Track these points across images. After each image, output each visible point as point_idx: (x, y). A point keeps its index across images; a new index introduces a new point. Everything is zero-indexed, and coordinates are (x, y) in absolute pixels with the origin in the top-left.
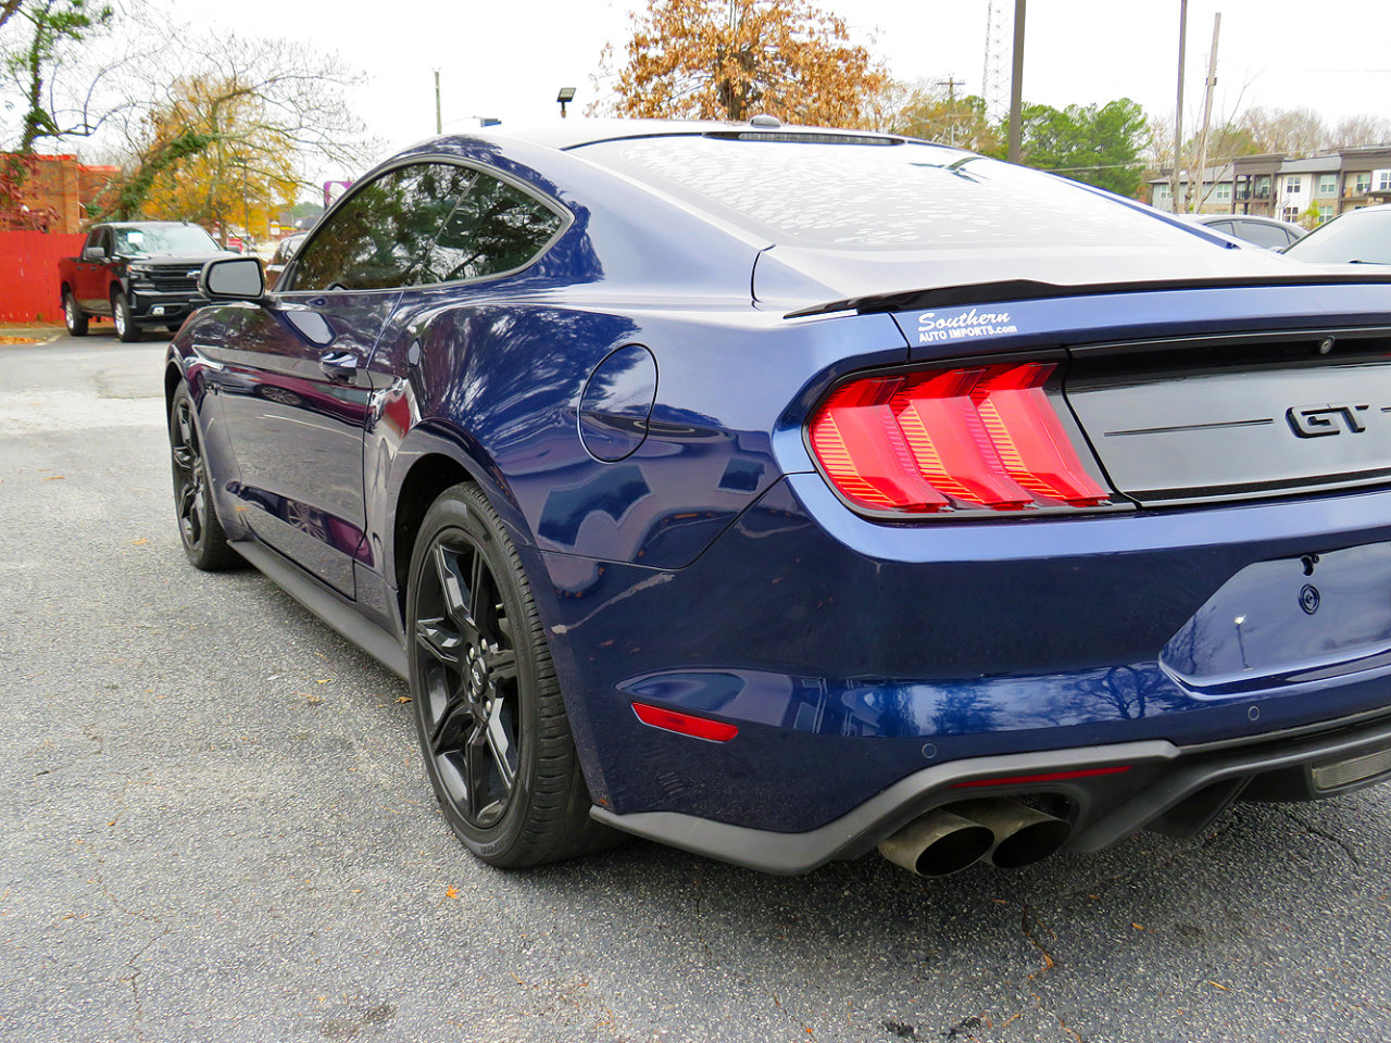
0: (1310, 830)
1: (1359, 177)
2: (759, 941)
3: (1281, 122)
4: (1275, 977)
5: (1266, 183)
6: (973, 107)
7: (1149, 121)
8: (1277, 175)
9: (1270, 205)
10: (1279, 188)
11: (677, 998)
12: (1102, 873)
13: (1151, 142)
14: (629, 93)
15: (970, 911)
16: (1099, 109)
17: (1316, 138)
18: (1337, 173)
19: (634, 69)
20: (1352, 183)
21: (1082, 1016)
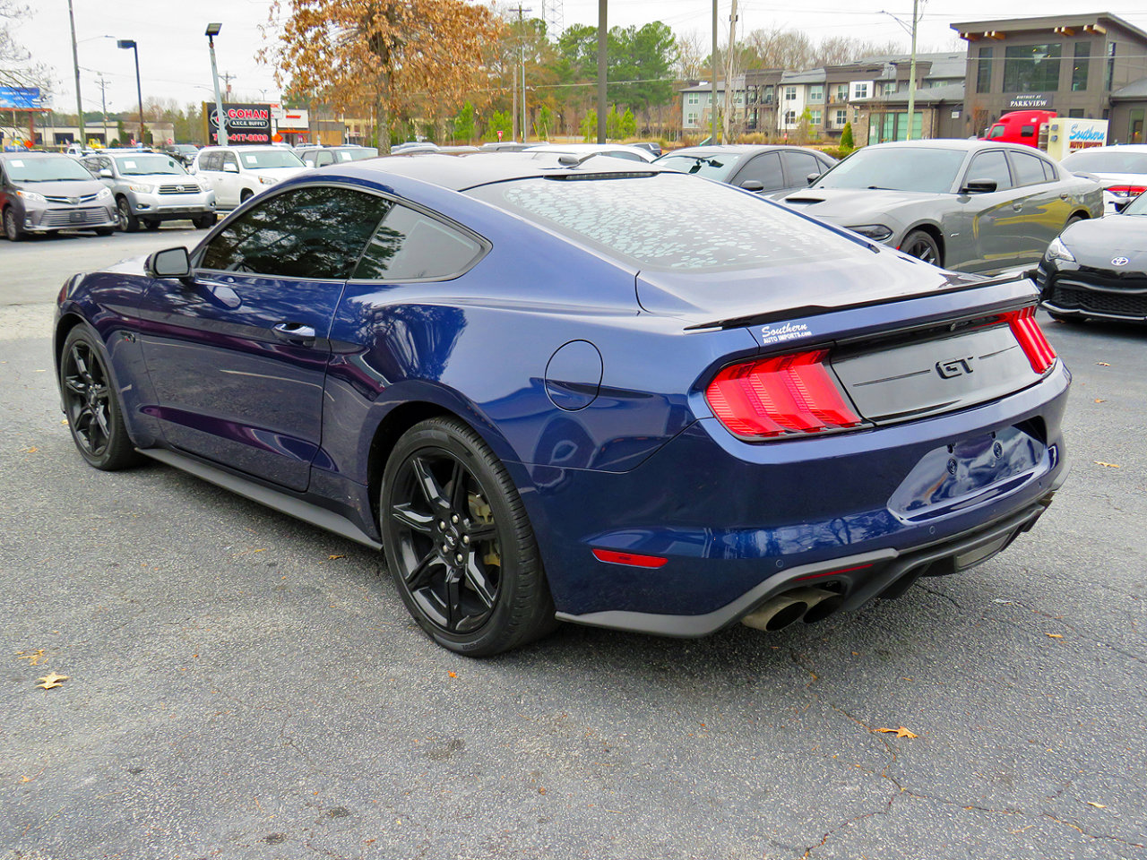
0: (930, 592)
1: (839, 87)
2: (651, 682)
3: (779, 42)
4: (934, 672)
5: (770, 92)
6: (535, 27)
7: (677, 40)
8: (778, 86)
9: (774, 110)
10: (780, 96)
11: (622, 717)
12: (825, 626)
13: (679, 57)
14: (292, 41)
15: (761, 654)
16: (638, 30)
17: (805, 55)
18: (823, 84)
19: (298, 22)
20: (835, 92)
21: (843, 702)
